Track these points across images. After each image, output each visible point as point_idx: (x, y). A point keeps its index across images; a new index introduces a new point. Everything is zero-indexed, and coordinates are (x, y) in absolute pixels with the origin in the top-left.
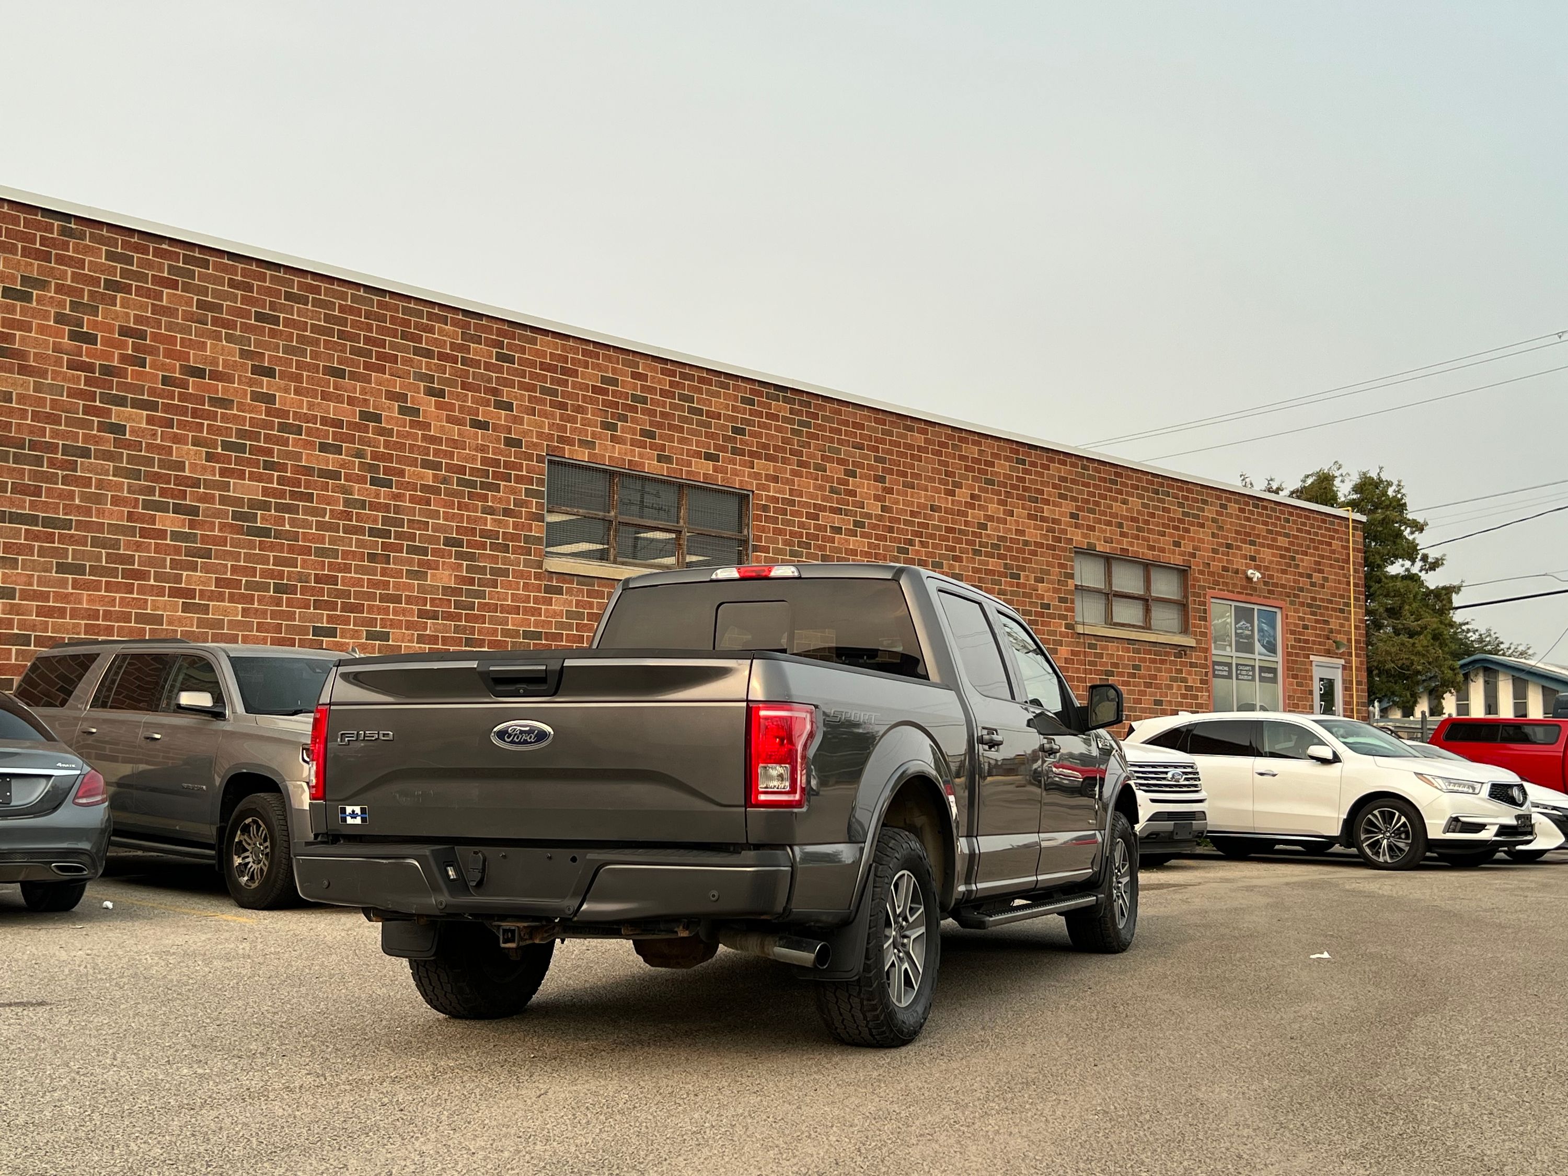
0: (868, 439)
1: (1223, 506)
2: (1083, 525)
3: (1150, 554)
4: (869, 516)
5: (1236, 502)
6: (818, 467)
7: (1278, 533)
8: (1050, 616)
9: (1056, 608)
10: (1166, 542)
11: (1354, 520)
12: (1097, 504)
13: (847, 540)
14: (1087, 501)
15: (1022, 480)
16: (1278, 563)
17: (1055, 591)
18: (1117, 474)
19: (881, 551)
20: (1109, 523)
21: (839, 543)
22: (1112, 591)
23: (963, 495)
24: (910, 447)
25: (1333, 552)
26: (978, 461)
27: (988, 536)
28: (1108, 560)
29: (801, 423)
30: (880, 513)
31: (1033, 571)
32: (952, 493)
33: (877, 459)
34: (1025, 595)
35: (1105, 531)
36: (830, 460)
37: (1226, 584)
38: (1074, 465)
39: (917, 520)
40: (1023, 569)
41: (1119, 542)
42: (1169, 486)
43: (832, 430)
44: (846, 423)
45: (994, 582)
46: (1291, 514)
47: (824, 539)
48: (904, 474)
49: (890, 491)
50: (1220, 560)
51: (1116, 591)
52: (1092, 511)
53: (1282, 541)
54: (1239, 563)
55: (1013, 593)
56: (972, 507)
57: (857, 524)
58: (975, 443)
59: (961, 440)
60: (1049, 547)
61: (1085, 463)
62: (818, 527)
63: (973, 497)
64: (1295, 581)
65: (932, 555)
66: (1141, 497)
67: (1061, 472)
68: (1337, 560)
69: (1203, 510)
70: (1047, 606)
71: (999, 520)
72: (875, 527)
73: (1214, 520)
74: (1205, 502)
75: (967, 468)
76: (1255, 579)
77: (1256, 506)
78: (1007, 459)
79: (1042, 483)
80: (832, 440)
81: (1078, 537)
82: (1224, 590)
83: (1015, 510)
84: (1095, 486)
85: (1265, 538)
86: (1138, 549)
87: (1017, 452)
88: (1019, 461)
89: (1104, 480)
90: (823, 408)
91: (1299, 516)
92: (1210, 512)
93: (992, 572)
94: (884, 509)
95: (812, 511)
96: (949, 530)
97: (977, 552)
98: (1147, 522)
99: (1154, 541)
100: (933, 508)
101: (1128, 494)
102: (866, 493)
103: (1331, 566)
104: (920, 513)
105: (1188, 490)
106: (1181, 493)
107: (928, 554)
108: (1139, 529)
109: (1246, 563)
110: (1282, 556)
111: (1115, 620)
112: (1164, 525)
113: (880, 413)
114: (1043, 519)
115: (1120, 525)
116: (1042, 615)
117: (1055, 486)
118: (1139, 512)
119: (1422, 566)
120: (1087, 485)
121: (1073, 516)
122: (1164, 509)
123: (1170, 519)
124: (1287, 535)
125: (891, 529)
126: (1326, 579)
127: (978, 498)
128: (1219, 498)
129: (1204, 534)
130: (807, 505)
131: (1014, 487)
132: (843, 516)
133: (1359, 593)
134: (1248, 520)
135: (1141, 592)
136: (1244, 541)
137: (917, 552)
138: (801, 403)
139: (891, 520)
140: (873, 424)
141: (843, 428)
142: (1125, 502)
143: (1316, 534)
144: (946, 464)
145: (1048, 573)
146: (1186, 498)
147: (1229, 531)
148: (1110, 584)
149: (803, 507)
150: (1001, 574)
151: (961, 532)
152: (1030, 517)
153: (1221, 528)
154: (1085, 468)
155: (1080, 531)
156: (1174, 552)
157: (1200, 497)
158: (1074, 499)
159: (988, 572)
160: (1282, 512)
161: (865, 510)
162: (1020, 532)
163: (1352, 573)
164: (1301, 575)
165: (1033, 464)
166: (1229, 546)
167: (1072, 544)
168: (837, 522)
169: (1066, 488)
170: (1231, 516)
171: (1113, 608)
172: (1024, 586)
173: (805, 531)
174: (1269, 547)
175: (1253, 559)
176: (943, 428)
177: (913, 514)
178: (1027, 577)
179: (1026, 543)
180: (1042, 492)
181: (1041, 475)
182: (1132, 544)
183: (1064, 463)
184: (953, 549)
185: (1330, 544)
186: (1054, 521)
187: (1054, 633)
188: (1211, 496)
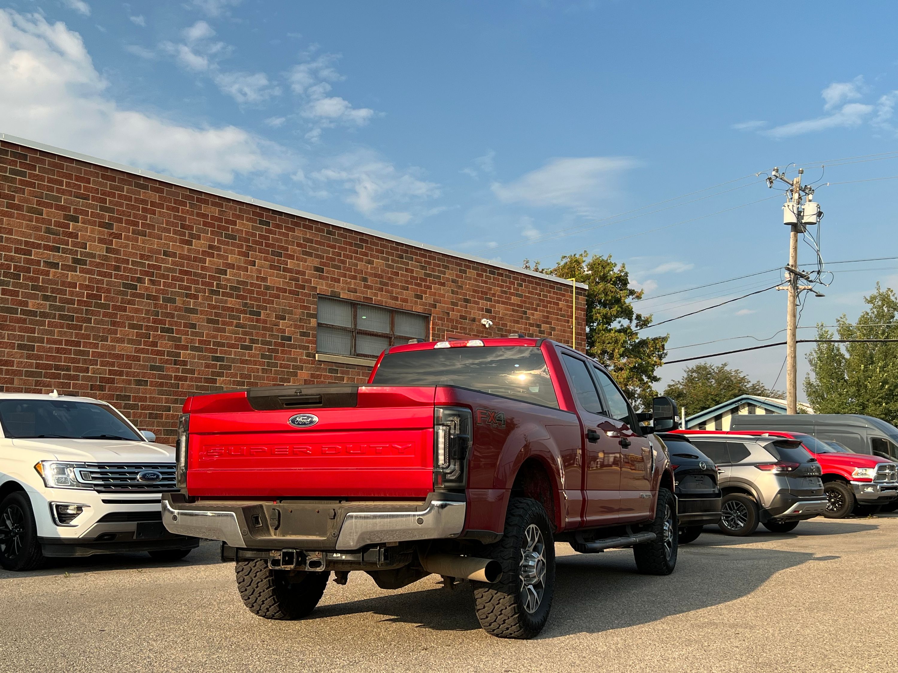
0: (93, 191)
1: (465, 272)
2: (327, 277)
3: (392, 303)
4: (93, 256)
5: (474, 268)
6: (31, 210)
7: (512, 294)
8: (290, 346)
9: (296, 340)
10: (408, 294)
11: (576, 287)
12: (344, 262)
13: (63, 275)
14: (333, 260)
15: (267, 238)
16: (512, 315)
17: (296, 326)
18: (361, 240)
19: (105, 286)
20: (354, 278)
21: (54, 276)
22: (356, 329)
23: (200, 245)
24: (144, 202)
25: (561, 310)
26: (220, 220)
27: (228, 280)
28: (353, 305)
29: (12, 172)
30: (105, 254)
31: (275, 310)
32: (189, 243)
33: (102, 209)
34: (264, 329)
35: (350, 283)
36: (50, 206)
37: (465, 329)
38: (318, 230)
39: (147, 262)
40: (265, 308)
41: (363, 292)
42: (412, 253)
43: (50, 181)
44: (69, 176)
45: (232, 317)
46: (524, 281)
47: (37, 272)
48: (136, 224)
49: (119, 236)
50: (458, 311)
51: (360, 330)
52: (339, 268)
53: (514, 299)
54: (475, 313)
55: (252, 327)
56: (212, 255)
57: (76, 261)
58: (214, 204)
59: (198, 200)
60: (291, 292)
61: (331, 229)
62: (31, 261)
63: (211, 247)
64: (525, 329)
65: (164, 292)
66: (383, 259)
67: (306, 235)
68: (563, 316)
69: (444, 273)
70: (289, 339)
71: (239, 268)
72: (98, 265)
73: (453, 281)
74: (446, 267)
75: (205, 224)
76: (487, 326)
77: (493, 273)
78: (249, 220)
79: (287, 242)
80: (51, 189)
81: (323, 287)
82: (461, 333)
83: (257, 261)
84: (340, 248)
85: (500, 297)
86: (381, 298)
87: (261, 216)
88: (261, 222)
89: (351, 244)
90: (43, 162)
91: (532, 282)
92: (450, 274)
93: (232, 309)
94: (108, 250)
95: (23, 247)
96: (182, 272)
97: (212, 292)
98: (390, 279)
99: (396, 293)
100: (166, 254)
101: (372, 256)
102: (89, 236)
103: (558, 319)
104: (152, 257)
105: (430, 257)
106: (423, 259)
107: (157, 291)
108: (381, 283)
109: (483, 314)
110: (513, 310)
111: (358, 352)
112: (406, 282)
113: (109, 170)
114: (285, 270)
115: (365, 280)
116: (283, 345)
117: (299, 245)
118: (382, 271)
119: (637, 323)
120: (334, 247)
121: (317, 269)
122: (407, 270)
123: (412, 277)
124: (520, 296)
125: (117, 268)
126: (553, 329)
127: (219, 249)
128: (460, 265)
129: (446, 292)
130: (19, 242)
131: (255, 242)
132: (60, 254)
133: (582, 340)
134: (486, 282)
135: (387, 331)
136: (482, 298)
137: (147, 289)
138: (14, 154)
139: (117, 260)
140: (100, 180)
141: (65, 180)
142: (370, 262)
143: (545, 296)
144: (183, 219)
145: (291, 312)
146: (430, 263)
147: (468, 290)
148: (355, 325)
149: (12, 242)
150: (238, 310)
151: (196, 274)
152: (272, 267)
153: (461, 287)
154: (329, 233)
155: (324, 282)
156: (416, 303)
157: (441, 263)
158: (317, 256)
159: (225, 309)
160: (516, 279)
161: (87, 250)
162: (264, 279)
163: (574, 325)
164: (531, 325)
165: (279, 226)
166: (466, 301)
167: (316, 291)
168: (53, 257)
169: (310, 247)
170: (470, 279)
171: (357, 341)
172: (265, 322)
173: (13, 264)
174: (503, 303)
175: (488, 311)
176: (180, 189)
177: (142, 257)
178: (268, 315)
179: (267, 288)
180: (287, 249)
181: (287, 235)
182: (376, 295)
183: (311, 228)
184: (189, 288)
185: (558, 304)
186: (298, 272)
187: (295, 360)
188: (452, 263)
